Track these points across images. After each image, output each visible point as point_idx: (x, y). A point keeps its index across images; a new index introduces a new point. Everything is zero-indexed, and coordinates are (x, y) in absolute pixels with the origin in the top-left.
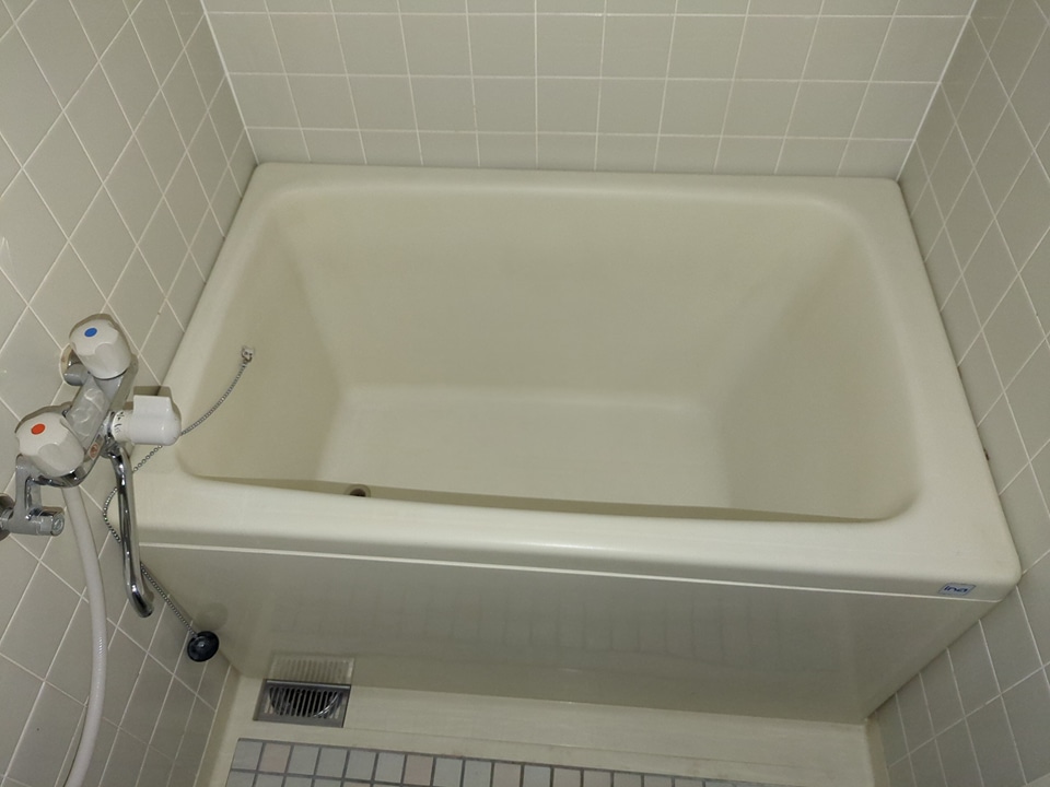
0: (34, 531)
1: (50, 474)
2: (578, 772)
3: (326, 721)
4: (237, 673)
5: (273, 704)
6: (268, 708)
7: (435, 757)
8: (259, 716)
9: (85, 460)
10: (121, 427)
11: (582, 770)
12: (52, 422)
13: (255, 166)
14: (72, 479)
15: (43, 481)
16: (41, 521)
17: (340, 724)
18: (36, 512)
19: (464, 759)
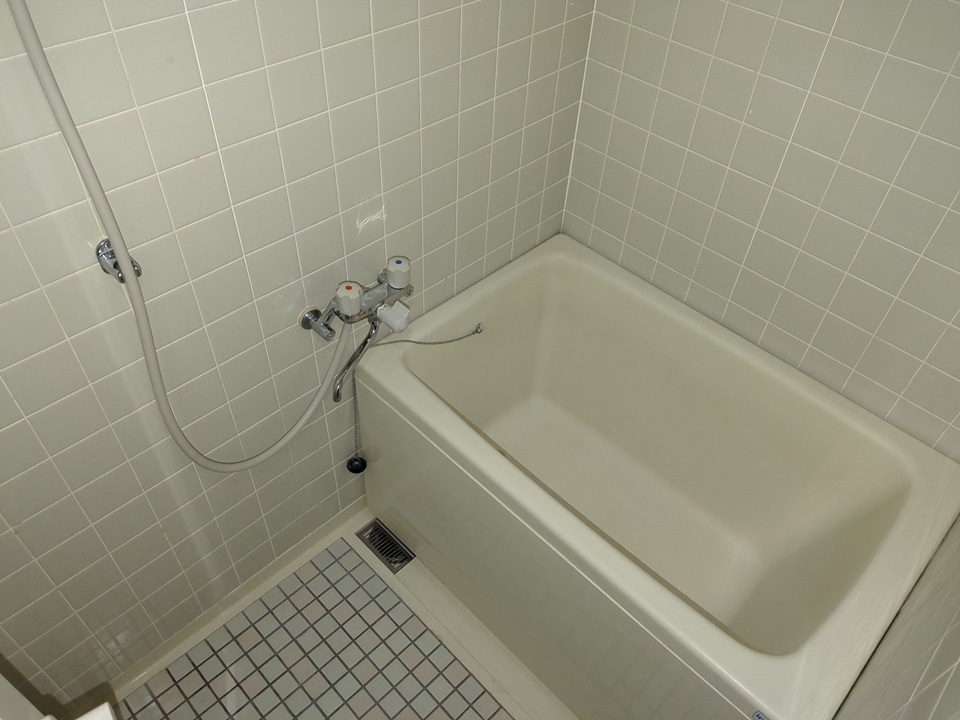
0: (319, 332)
1: (342, 312)
2: (498, 707)
3: (389, 564)
4: (365, 503)
5: (371, 534)
6: (367, 535)
7: (428, 629)
8: (360, 535)
9: (358, 315)
10: (382, 311)
11: (501, 707)
12: (356, 290)
13: (559, 233)
14: (347, 319)
15: (338, 314)
16: (325, 330)
17: (395, 571)
18: (326, 325)
19: (441, 643)
